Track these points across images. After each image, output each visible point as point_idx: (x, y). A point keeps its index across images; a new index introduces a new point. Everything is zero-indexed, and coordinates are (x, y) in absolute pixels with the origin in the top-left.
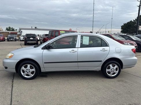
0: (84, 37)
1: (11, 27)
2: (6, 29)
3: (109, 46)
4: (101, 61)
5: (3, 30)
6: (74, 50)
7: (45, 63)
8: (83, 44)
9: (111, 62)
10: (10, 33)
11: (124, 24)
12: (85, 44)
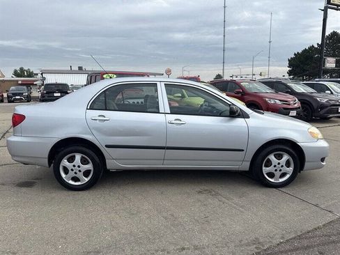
2: (13, 72)
5: (4, 76)
10: (20, 82)
11: (295, 54)
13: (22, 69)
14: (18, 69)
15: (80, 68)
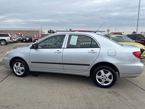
0: (72, 36)
1: (52, 30)
3: (100, 48)
4: (89, 65)
5: (44, 33)
6: (59, 51)
7: (31, 62)
8: (70, 44)
9: (102, 67)
12: (72, 44)
13: (51, 30)
14: (49, 30)
15: (70, 30)
